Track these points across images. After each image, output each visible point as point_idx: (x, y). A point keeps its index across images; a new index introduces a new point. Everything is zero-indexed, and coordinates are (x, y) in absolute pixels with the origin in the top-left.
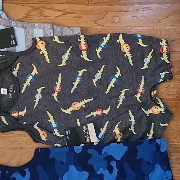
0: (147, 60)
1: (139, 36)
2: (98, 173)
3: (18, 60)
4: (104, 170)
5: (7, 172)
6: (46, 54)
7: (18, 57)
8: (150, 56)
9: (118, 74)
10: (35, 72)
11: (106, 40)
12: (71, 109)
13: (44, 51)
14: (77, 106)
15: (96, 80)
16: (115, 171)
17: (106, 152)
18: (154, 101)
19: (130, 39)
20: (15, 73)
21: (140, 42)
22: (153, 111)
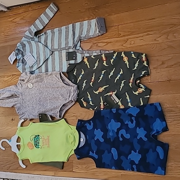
0: (136, 65)
1: (132, 52)
2: (125, 123)
3: (76, 67)
4: (129, 122)
5: (83, 123)
6: (88, 64)
7: (76, 66)
8: (137, 63)
9: (121, 72)
10: (83, 73)
11: (115, 55)
12: (98, 91)
13: (87, 62)
14: (101, 89)
15: (110, 75)
16: (134, 122)
17: (128, 112)
18: (138, 86)
19: (128, 54)
20: (75, 74)
21: (133, 56)
22: (139, 91)
